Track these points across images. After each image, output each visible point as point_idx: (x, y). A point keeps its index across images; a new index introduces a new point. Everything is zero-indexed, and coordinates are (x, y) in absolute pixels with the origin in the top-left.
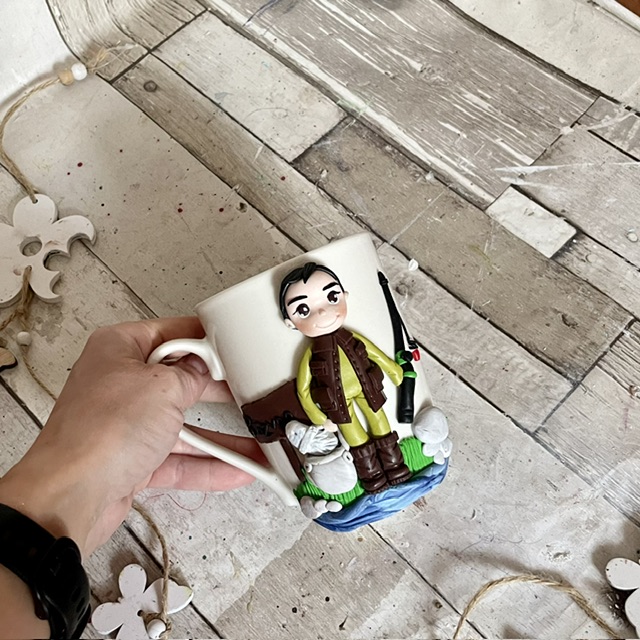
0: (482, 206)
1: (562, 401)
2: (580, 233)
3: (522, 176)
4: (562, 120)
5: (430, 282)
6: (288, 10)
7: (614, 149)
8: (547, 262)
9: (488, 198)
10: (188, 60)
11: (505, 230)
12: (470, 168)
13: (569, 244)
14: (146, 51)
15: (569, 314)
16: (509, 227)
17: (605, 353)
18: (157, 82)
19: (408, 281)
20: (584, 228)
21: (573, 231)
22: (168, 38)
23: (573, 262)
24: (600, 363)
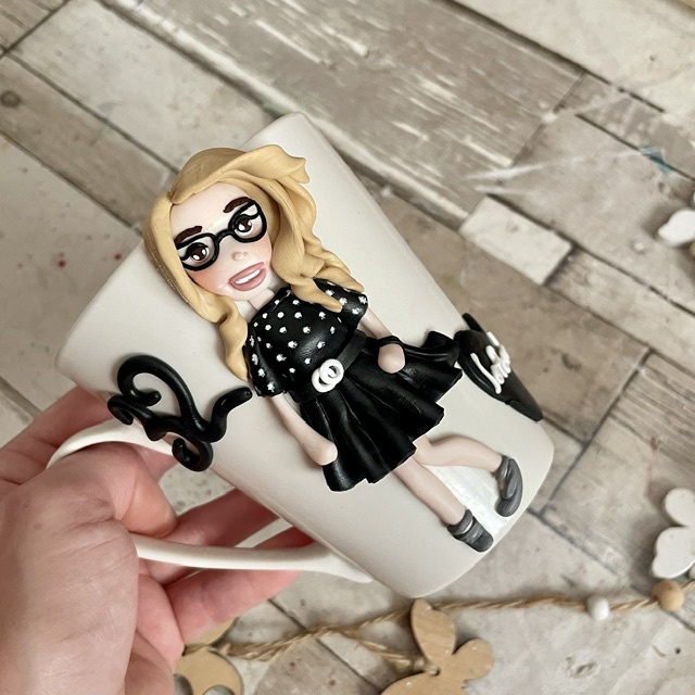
0: (454, 224)
1: (572, 468)
2: (577, 249)
3: (500, 183)
4: (543, 105)
7: (608, 137)
8: (537, 289)
10: (59, 61)
12: (436, 178)
13: (563, 265)
16: (488, 248)
17: (618, 400)
18: (19, 92)
21: (567, 247)
23: (570, 285)
24: (614, 412)
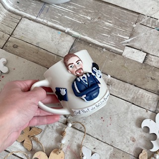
0: (121, 54)
2: (147, 54)
3: (128, 43)
4: (132, 23)
5: (115, 79)
6: (47, 12)
7: (148, 27)
8: (142, 64)
9: (121, 51)
10: (23, 35)
11: (128, 59)
12: (114, 44)
13: (146, 57)
14: (9, 36)
15: (152, 77)
16: (129, 58)
18: (17, 44)
19: (109, 81)
20: (148, 52)
21: (145, 54)
22: (14, 30)
23: (148, 62)
